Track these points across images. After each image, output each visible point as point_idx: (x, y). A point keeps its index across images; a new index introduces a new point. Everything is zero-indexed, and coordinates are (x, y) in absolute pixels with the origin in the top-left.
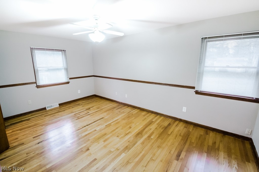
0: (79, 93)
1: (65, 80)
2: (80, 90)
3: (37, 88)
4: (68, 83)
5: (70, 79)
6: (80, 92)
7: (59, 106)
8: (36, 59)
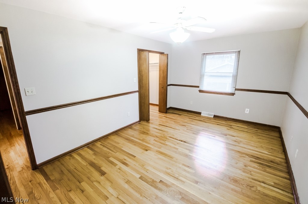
0: (246, 112)
1: (229, 90)
2: (249, 110)
3: (200, 92)
4: (233, 94)
5: (236, 89)
6: (248, 111)
7: (213, 117)
8: (205, 63)
